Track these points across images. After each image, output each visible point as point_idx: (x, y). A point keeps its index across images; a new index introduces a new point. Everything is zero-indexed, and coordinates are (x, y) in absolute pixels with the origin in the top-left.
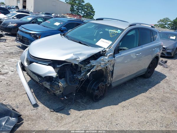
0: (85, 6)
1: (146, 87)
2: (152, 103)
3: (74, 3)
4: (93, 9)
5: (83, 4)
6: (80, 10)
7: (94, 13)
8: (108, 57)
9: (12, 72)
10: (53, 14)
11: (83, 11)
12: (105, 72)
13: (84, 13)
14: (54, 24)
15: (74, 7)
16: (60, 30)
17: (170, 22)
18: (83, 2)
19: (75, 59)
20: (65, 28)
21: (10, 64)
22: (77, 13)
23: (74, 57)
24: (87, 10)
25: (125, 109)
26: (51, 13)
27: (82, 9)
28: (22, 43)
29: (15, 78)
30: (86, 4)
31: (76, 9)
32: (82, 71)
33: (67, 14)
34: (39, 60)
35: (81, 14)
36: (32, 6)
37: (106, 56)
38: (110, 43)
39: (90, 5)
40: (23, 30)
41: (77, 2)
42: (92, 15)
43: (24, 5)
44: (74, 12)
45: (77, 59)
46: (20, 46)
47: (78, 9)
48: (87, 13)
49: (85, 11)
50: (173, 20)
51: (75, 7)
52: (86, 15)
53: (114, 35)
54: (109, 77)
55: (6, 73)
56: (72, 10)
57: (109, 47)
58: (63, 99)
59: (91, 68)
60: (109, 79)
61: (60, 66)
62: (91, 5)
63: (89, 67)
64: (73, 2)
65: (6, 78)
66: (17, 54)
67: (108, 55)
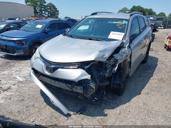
0: (47, 6)
1: (149, 71)
2: (166, 84)
3: (36, 4)
4: (57, 9)
5: (45, 4)
6: (44, 11)
7: (58, 12)
8: (127, 48)
9: (14, 85)
10: (16, 18)
11: (46, 12)
12: (122, 65)
13: (48, 13)
14: (36, 27)
15: (37, 9)
16: (44, 32)
17: (129, 11)
18: (45, 2)
19: (102, 57)
20: (49, 29)
21: (5, 77)
22: (41, 14)
23: (102, 54)
24: (51, 10)
25: (150, 95)
26: (14, 18)
27: (46, 10)
28: (6, 53)
29: (23, 91)
30: (48, 4)
31: (39, 10)
32: (108, 68)
33: (32, 17)
34: (64, 65)
35: (45, 15)
37: (125, 47)
38: (123, 34)
39: (52, 5)
40: (5, 38)
41: (38, 3)
42: (56, 14)
44: (38, 14)
45: (104, 57)
46: (3, 56)
47: (41, 11)
48: (51, 14)
49: (49, 12)
50: (131, 9)
52: (50, 16)
53: (122, 26)
54: (127, 69)
55: (9, 88)
56: (36, 12)
57: (124, 39)
58: (94, 101)
59: (114, 62)
60: (127, 71)
61: (88, 66)
62: (54, 5)
63: (113, 62)
64: (34, 4)
65: (13, 93)
66: (5, 65)
67: (127, 46)
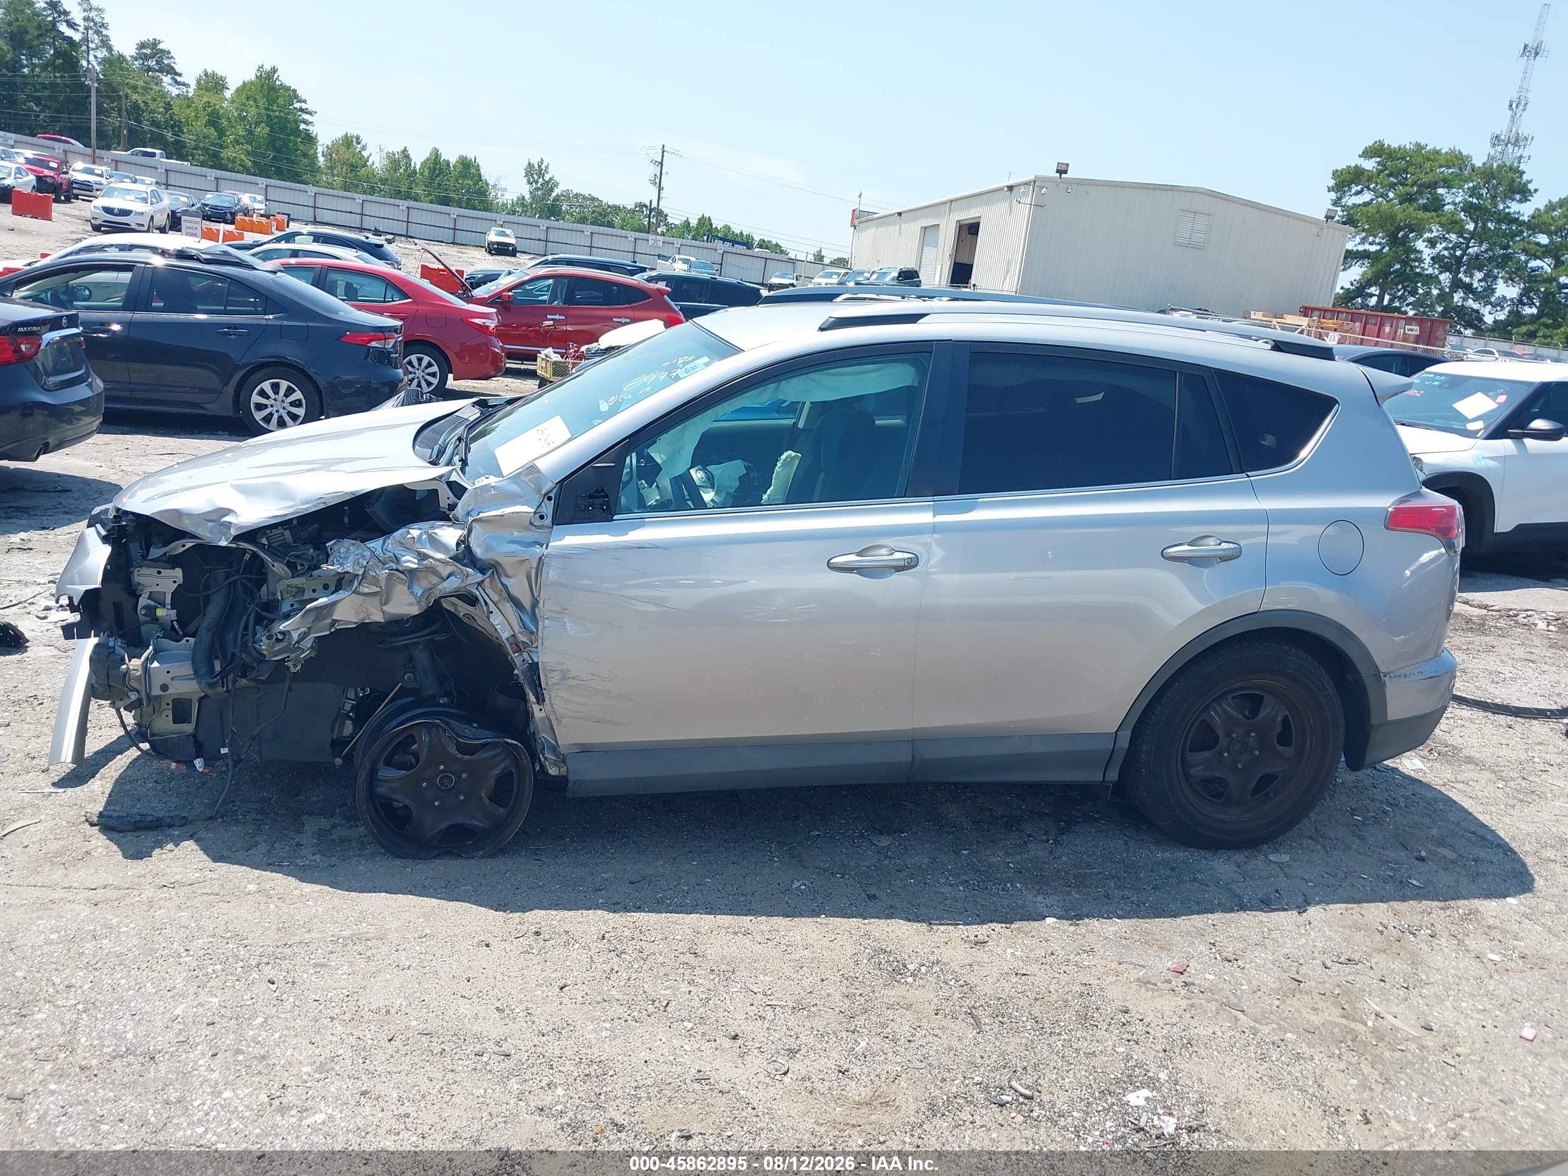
3: (1425, 207)
6: (1481, 267)
11: (1508, 279)
18: (1522, 192)
19: (213, 517)
22: (1443, 297)
24: (1557, 265)
31: (1436, 259)
35: (1485, 310)
36: (1009, 262)
41: (1453, 198)
43: (960, 260)
45: (226, 518)
47: (1456, 264)
48: (1547, 298)
49: (1531, 280)
51: (1432, 243)
56: (1394, 273)
61: (161, 551)
63: (325, 586)
64: (1407, 199)
